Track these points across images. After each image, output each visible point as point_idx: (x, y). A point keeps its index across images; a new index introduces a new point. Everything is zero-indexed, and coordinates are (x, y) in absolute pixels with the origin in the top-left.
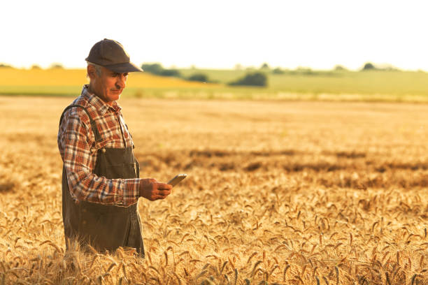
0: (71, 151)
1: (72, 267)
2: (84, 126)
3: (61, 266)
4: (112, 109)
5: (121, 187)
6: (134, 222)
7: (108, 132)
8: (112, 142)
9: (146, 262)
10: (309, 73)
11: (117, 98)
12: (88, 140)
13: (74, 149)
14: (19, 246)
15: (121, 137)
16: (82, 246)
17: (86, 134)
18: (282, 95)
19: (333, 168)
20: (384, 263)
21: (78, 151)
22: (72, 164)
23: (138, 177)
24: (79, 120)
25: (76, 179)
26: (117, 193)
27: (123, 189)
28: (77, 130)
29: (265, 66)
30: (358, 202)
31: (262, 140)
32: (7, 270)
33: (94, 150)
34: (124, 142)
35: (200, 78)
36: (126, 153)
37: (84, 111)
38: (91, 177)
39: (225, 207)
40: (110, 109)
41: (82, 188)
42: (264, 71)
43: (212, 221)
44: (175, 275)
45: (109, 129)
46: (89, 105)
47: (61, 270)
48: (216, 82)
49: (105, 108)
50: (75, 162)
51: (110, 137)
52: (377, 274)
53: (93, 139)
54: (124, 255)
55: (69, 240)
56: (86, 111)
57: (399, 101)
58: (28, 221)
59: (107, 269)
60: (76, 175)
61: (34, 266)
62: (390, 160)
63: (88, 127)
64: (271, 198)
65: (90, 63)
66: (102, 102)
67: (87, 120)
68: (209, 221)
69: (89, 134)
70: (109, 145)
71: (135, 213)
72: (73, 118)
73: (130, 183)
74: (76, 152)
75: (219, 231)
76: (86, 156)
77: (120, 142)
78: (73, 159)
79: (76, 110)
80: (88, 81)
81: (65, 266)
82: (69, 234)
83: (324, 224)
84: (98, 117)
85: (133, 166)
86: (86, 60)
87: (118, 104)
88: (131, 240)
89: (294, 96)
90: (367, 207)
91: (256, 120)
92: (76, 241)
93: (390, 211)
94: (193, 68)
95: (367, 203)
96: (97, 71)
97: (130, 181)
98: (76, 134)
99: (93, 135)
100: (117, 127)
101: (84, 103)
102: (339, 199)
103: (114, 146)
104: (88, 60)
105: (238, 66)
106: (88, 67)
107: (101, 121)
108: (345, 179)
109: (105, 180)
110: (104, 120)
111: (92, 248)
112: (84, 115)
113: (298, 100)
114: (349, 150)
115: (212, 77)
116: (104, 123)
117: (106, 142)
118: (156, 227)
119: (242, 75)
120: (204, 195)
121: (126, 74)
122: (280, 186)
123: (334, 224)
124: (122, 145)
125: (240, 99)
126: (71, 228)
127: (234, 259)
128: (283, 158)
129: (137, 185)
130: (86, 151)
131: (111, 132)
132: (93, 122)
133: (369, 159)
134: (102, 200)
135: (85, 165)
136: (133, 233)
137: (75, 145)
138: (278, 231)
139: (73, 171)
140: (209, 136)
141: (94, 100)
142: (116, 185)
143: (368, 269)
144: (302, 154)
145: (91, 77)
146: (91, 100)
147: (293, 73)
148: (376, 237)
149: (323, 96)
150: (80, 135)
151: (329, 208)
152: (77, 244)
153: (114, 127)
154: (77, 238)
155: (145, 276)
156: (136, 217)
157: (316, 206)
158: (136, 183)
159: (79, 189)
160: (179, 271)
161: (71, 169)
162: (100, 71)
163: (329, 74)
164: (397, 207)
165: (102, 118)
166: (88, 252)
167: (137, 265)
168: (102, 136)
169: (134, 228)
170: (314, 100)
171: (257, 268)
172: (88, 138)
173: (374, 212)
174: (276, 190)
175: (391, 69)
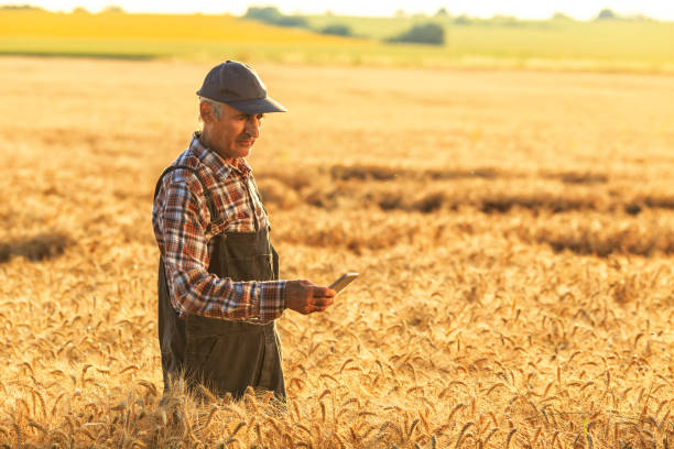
0: (176, 238)
1: (176, 420)
2: (194, 201)
3: (159, 419)
4: (237, 171)
5: (256, 293)
6: (269, 348)
7: (231, 208)
8: (237, 223)
9: (291, 416)
10: (512, 24)
11: (245, 154)
12: (201, 221)
13: (181, 235)
14: (90, 380)
15: (251, 215)
16: (191, 387)
17: (198, 212)
18: (468, 61)
19: (558, 207)
20: (660, 418)
21: (186, 237)
22: (178, 258)
23: (276, 278)
24: (186, 189)
25: (185, 281)
26: (251, 302)
27: (259, 296)
28: (184, 206)
29: (443, 11)
30: (607, 286)
31: (443, 145)
32: (75, 428)
33: (209, 236)
34: (255, 222)
35: (339, 31)
36: (258, 239)
37: (194, 175)
38: (208, 279)
39: (399, 293)
40: (235, 173)
41: (196, 296)
42: (441, 20)
43: (381, 322)
44: (335, 436)
45: (232, 204)
46: (201, 165)
47: (159, 427)
48: (364, 37)
49: (226, 170)
50: (182, 255)
51: (233, 216)
52: (649, 438)
53: (208, 220)
54: (256, 403)
55: (169, 376)
56: (198, 176)
57: (654, 72)
58: (95, 322)
59: (232, 431)
60: (186, 275)
61: (116, 419)
62: (647, 189)
63: (201, 200)
64: (469, 275)
65: (203, 98)
66: (222, 160)
67: (198, 188)
68: (377, 322)
69: (202, 212)
70: (233, 227)
71: (272, 332)
72: (178, 187)
73: (271, 287)
74: (183, 240)
75: (394, 343)
76: (200, 245)
77: (248, 223)
78: (179, 251)
79: (183, 174)
80: (200, 126)
81: (165, 420)
82: (169, 364)
83: (556, 330)
84: (216, 185)
85: (268, 259)
86: (198, 93)
87: (246, 163)
88: (266, 375)
89: (489, 61)
90: (621, 296)
91: (429, 102)
92: (182, 379)
93: (659, 305)
94: (329, 14)
95: (621, 288)
96: (216, 110)
97: (270, 284)
98: (183, 212)
99: (209, 213)
100: (244, 199)
101: (194, 163)
102: (575, 279)
103: (239, 229)
104: (202, 93)
105: (400, 12)
106: (201, 105)
107: (219, 192)
108: (580, 229)
109: (232, 283)
110: (225, 189)
111: (206, 391)
112: (195, 183)
113: (494, 69)
114: (581, 168)
115: (358, 29)
116: (225, 194)
117: (227, 223)
118: (296, 334)
119: (406, 27)
120: (364, 266)
121: (260, 116)
122: (482, 251)
123: (571, 331)
124: (252, 227)
125: (404, 66)
126: (173, 356)
127: (427, 411)
128: (479, 183)
129: (281, 289)
130: (199, 237)
131: (236, 209)
132: (208, 193)
133: (613, 185)
134: (226, 314)
135: (198, 260)
136: (268, 363)
137: (181, 229)
138: (488, 347)
139: (181, 269)
140: (358, 135)
141: (209, 158)
142: (248, 289)
143: (635, 430)
144: (507, 176)
145: (205, 121)
146: (204, 157)
147: (487, 24)
148: (641, 359)
149: (534, 62)
150: (189, 214)
151: (562, 298)
152: (182, 384)
153: (239, 201)
154: (183, 373)
155: (290, 438)
156: (272, 338)
157: (542, 292)
158: (279, 287)
159: (190, 297)
160: (342, 431)
161: (178, 267)
162: (220, 111)
163: (543, 26)
164: (670, 298)
165: (221, 187)
166: (200, 397)
167: (276, 421)
168: (222, 214)
169: (270, 355)
170: (520, 68)
171: (466, 433)
172: (201, 217)
173: (634, 309)
174: (476, 258)
175: (641, 19)
